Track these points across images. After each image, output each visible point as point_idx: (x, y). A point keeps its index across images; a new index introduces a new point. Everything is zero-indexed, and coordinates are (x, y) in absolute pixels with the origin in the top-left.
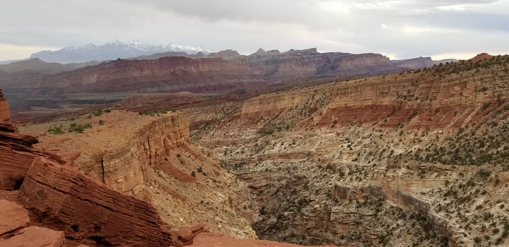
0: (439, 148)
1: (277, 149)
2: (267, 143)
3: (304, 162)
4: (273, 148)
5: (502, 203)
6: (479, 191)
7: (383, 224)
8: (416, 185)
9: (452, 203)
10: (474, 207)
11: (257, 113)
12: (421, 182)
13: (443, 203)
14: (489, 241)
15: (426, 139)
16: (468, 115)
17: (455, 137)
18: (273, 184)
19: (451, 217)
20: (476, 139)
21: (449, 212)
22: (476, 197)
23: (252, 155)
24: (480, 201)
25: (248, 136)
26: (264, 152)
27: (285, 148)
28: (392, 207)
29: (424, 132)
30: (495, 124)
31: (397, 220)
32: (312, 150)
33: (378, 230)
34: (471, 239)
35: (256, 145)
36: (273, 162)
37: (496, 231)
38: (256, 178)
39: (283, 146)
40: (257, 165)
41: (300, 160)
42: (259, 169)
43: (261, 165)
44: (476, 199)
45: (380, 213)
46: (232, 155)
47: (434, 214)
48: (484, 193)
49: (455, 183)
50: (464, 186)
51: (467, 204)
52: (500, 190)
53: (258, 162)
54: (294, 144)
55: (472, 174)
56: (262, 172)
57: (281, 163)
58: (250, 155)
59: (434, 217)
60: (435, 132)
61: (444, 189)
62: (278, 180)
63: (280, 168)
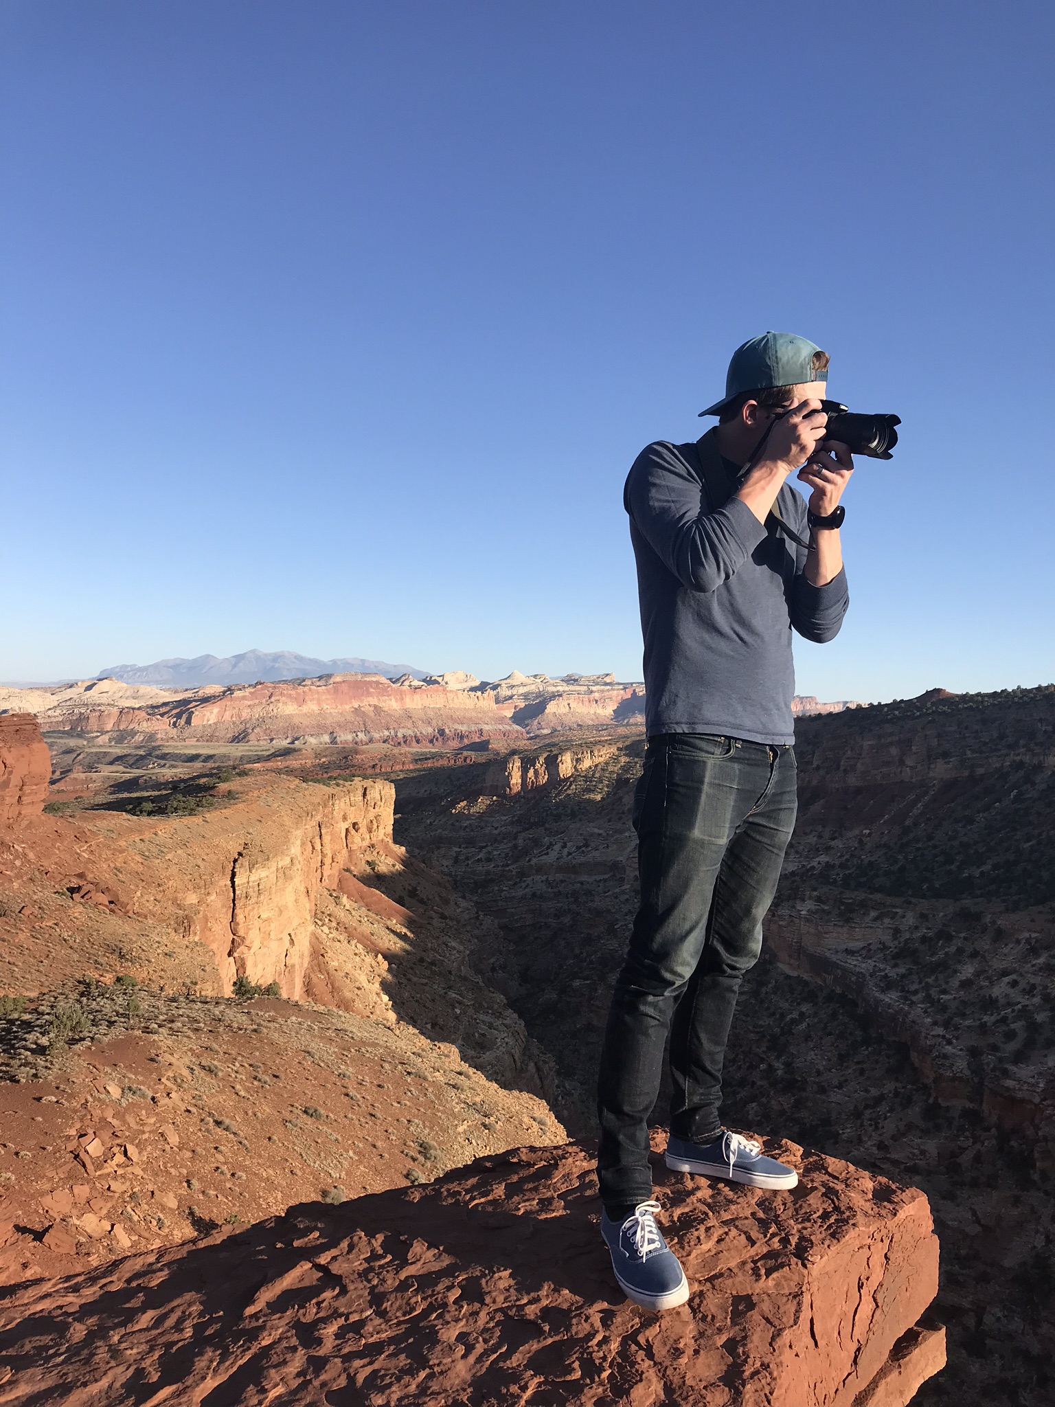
0: (866, 862)
1: (553, 855)
2: (536, 842)
3: (605, 880)
4: (547, 854)
5: (1014, 977)
6: (964, 952)
7: (771, 1011)
8: (835, 935)
9: (911, 974)
10: (955, 983)
12: (845, 929)
13: (893, 973)
14: (998, 1054)
15: (838, 843)
16: (917, 800)
17: (896, 844)
18: (546, 923)
19: (913, 1003)
20: (935, 847)
21: (908, 992)
22: (960, 962)
23: (508, 865)
24: (967, 970)
25: (496, 829)
26: (529, 861)
27: (569, 854)
28: (788, 977)
29: (836, 831)
30: (971, 821)
31: (799, 1004)
32: (620, 858)
33: (761, 1022)
34: (961, 1050)
35: (515, 846)
36: (547, 880)
37: (1011, 1036)
38: (513, 910)
39: (566, 851)
40: (515, 884)
41: (599, 877)
42: (520, 893)
43: (524, 885)
44: (959, 967)
45: (764, 990)
46: (468, 864)
47: (877, 994)
48: (974, 955)
49: (912, 933)
50: (931, 939)
51: (941, 976)
52: (1005, 951)
53: (518, 880)
54: (586, 845)
55: (946, 915)
56: (525, 899)
57: (562, 881)
58: (503, 866)
59: (878, 1002)
60: (857, 832)
61: (892, 945)
62: (556, 915)
63: (559, 891)
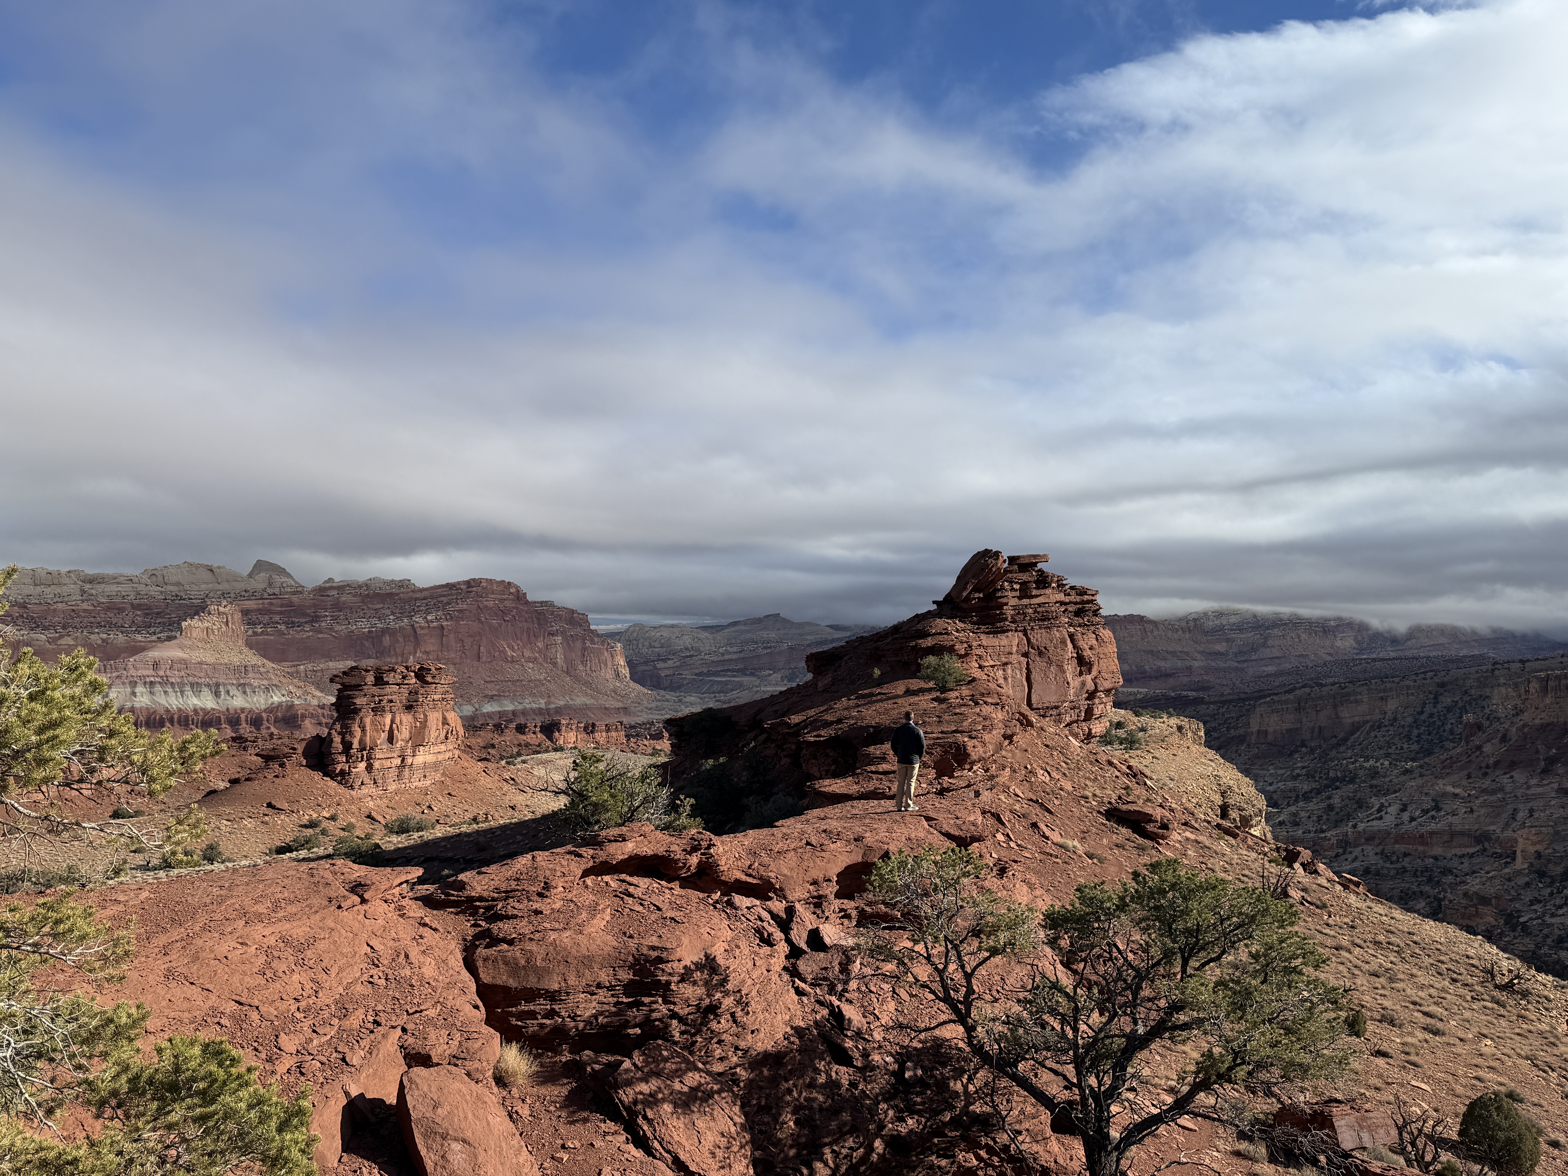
1: (1389, 820)
2: (1361, 804)
3: (1471, 856)
4: (1381, 818)
11: (1289, 731)
23: (1323, 831)
25: (1271, 784)
26: (1355, 826)
27: (1412, 819)
32: (1492, 828)
35: (1330, 808)
36: (1382, 853)
39: (1406, 816)
41: (1459, 851)
43: (1350, 857)
53: (1341, 851)
54: (1437, 809)
57: (1406, 855)
58: (1316, 832)
63: (1404, 867)
